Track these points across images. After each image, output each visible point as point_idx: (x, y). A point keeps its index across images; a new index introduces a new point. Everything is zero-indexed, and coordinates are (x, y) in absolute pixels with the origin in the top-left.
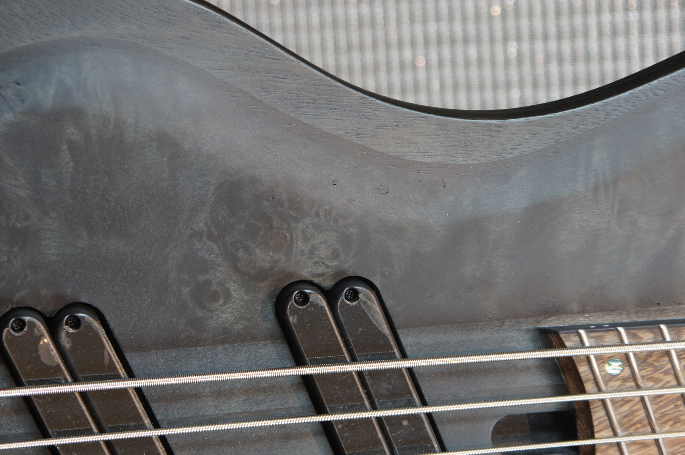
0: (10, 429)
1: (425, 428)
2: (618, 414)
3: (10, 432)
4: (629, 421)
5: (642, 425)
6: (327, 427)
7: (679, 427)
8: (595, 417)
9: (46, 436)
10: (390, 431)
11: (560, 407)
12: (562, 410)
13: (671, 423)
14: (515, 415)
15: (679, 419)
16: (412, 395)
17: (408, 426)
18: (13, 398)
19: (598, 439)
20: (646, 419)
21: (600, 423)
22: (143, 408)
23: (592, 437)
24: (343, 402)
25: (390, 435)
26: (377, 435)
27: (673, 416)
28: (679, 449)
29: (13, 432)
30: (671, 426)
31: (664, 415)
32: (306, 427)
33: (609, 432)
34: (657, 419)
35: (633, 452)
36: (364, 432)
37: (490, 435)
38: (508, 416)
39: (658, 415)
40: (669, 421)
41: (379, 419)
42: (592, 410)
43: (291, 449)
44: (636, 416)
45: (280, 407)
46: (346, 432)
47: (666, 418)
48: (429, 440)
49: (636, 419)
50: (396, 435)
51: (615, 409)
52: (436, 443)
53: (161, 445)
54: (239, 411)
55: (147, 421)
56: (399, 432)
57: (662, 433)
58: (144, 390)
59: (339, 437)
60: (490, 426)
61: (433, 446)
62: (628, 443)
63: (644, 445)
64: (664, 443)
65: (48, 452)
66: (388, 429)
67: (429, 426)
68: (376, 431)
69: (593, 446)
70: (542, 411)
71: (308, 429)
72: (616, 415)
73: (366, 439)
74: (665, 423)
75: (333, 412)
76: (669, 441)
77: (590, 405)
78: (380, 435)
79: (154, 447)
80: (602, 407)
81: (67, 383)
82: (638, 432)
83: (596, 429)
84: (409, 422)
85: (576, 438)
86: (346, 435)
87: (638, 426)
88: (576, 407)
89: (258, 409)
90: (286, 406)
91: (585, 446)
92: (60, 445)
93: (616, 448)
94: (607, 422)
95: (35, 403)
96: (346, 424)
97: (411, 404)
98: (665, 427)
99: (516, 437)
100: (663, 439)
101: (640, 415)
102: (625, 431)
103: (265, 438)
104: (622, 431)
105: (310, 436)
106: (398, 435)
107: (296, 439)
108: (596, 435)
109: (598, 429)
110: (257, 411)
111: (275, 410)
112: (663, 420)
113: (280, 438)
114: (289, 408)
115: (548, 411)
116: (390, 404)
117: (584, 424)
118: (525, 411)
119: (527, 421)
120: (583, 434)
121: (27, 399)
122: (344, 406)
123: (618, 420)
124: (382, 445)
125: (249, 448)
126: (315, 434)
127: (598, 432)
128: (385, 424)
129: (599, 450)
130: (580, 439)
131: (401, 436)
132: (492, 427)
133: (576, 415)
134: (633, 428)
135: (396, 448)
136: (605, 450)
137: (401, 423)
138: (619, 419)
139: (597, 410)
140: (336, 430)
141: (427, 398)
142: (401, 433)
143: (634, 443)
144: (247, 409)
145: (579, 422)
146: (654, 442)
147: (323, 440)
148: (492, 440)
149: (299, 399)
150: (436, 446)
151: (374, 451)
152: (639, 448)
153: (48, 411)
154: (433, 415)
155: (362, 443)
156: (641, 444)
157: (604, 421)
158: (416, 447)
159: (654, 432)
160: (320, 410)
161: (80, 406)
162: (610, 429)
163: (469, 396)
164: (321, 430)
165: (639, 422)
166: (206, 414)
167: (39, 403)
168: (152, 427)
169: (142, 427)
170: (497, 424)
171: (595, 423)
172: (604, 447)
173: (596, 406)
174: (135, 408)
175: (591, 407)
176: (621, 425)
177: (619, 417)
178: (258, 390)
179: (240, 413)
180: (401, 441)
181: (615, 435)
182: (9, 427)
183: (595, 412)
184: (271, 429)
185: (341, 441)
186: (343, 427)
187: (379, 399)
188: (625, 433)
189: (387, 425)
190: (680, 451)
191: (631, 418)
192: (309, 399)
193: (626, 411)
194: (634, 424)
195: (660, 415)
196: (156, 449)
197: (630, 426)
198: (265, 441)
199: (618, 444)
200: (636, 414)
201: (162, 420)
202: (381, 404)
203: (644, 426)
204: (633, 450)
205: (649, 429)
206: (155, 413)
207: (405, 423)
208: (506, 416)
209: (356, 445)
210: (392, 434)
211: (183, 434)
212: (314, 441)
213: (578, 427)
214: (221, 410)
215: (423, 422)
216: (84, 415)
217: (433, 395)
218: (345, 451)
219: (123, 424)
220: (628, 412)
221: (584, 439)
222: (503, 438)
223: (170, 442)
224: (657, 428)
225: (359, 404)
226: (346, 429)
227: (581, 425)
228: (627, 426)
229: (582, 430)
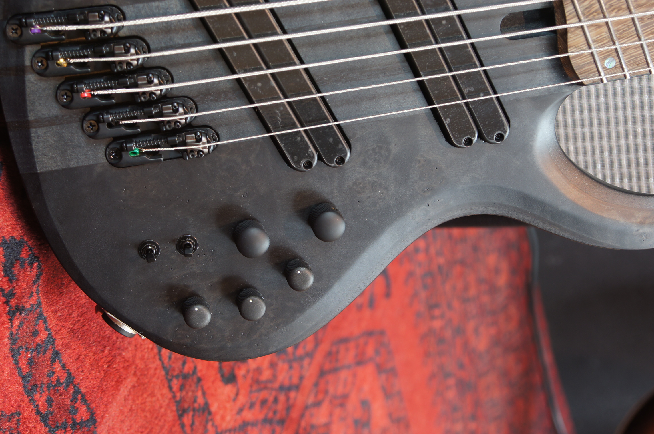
0: (193, 39)
1: (457, 25)
2: (582, 7)
3: (193, 41)
4: (589, 11)
5: (597, 13)
6: (393, 27)
7: (621, 13)
8: (566, 10)
9: (215, 42)
10: (435, 28)
11: (544, 5)
12: (545, 7)
13: (616, 10)
14: (515, 13)
15: (621, 8)
16: (447, 4)
17: (446, 24)
18: (193, 19)
19: (569, 24)
20: (600, 9)
21: (570, 14)
22: (275, 22)
23: (565, 23)
24: (403, 11)
25: (435, 31)
26: (426, 31)
27: (617, 6)
28: (621, 27)
29: (195, 41)
30: (616, 12)
31: (611, 6)
32: (380, 28)
33: (576, 19)
34: (607, 9)
35: (592, 31)
36: (418, 29)
37: (499, 26)
38: (511, 14)
39: (608, 6)
40: (614, 9)
41: (427, 21)
42: (565, 6)
43: (372, 43)
44: (593, 8)
45: (363, 17)
46: (406, 30)
47: (613, 8)
48: (460, 32)
49: (593, 10)
50: (439, 30)
51: (579, 4)
52: (464, 33)
53: (289, 45)
54: (337, 21)
55: (279, 30)
56: (440, 29)
57: (611, 17)
58: (276, 10)
59: (402, 34)
60: (499, 21)
61: (462, 36)
62: (588, 25)
63: (598, 26)
64: (612, 24)
65: (218, 52)
66: (433, 26)
67: (460, 23)
68: (425, 29)
69: (566, 29)
70: (532, 9)
71: (382, 30)
72: (580, 8)
73: (419, 34)
74: (612, 11)
75: (398, 17)
76: (615, 23)
77: (564, 3)
78: (428, 31)
79: (284, 46)
80: (571, 3)
81: (226, 7)
82: (595, 18)
83: (567, 18)
84: (446, 22)
85: (554, 25)
86: (406, 32)
87: (595, 14)
88: (554, 5)
89: (349, 19)
90: (367, 16)
91: (561, 29)
92: (225, 48)
93: (581, 29)
94: (575, 13)
95: (208, 22)
96: (406, 25)
97: (447, 10)
98: (612, 14)
99: (516, 27)
100: (611, 21)
101: (596, 6)
102: (586, 18)
103: (355, 37)
104: (584, 18)
105: (383, 34)
106: (440, 30)
107: (375, 37)
108: (568, 22)
109: (569, 18)
110: (348, 20)
111: (360, 19)
112: (610, 9)
113: (364, 36)
114: (369, 17)
115: (536, 8)
116: (434, 10)
117: (560, 15)
118: (522, 10)
119: (523, 17)
120: (559, 22)
121: (202, 19)
122: (404, 14)
123: (581, 12)
124: (429, 37)
125: (345, 44)
126: (386, 33)
127: (569, 20)
128: (431, 23)
129: (570, 31)
130: (557, 25)
131: (442, 30)
132: (500, 22)
133: (555, 10)
134: (591, 16)
135: (439, 39)
136: (574, 31)
137: (441, 23)
138: (582, 10)
139: (568, 6)
140: (400, 29)
141: (457, 5)
142: (442, 29)
143: (592, 25)
144: (342, 19)
145: (556, 15)
146: (605, 24)
147: (392, 36)
148: (501, 30)
149: (375, 11)
150: (465, 36)
151: (425, 41)
152: (595, 29)
153: (216, 26)
154: (462, 16)
155: (417, 37)
156: (597, 25)
157: (573, 12)
158: (452, 37)
159: (605, 17)
160: (389, 17)
161: (235, 22)
162: (577, 18)
163: (485, 2)
164: (390, 30)
165: (595, 11)
166: (316, 24)
167: (210, 22)
168: (282, 33)
169: (275, 34)
170: (503, 19)
171: (567, 14)
172: (573, 29)
173: (567, 3)
174: (270, 22)
175: (564, 4)
176: (584, 14)
177: (582, 9)
178: (349, 7)
179: (338, 22)
180: (442, 34)
181: (580, 21)
182: (193, 38)
183: (566, 7)
184: (359, 31)
185: (403, 36)
186: (404, 27)
187: (426, 8)
188: (586, 19)
189: (433, 24)
190: (622, 28)
191: (590, 9)
192: (382, 11)
193: (587, 5)
194: (592, 13)
195: (609, 6)
196: (286, 47)
197: (590, 15)
198: (355, 39)
199: (582, 27)
200: (593, 6)
201: (288, 29)
202: (428, 11)
203: (598, 14)
204: (592, 30)
205: (602, 16)
206: (284, 24)
207: (444, 22)
208: (509, 14)
209: (413, 38)
210: (435, 30)
211: (302, 37)
212: (386, 37)
213: (556, 18)
214: (326, 21)
215: (455, 21)
216: (238, 28)
217: (461, 3)
218: (406, 42)
219: (264, 33)
220: (588, 6)
221: (560, 25)
222: (508, 29)
223: (294, 42)
224: (607, 15)
225: (414, 11)
226: (406, 28)
227: (557, 16)
228: (588, 14)
229: (558, 19)
